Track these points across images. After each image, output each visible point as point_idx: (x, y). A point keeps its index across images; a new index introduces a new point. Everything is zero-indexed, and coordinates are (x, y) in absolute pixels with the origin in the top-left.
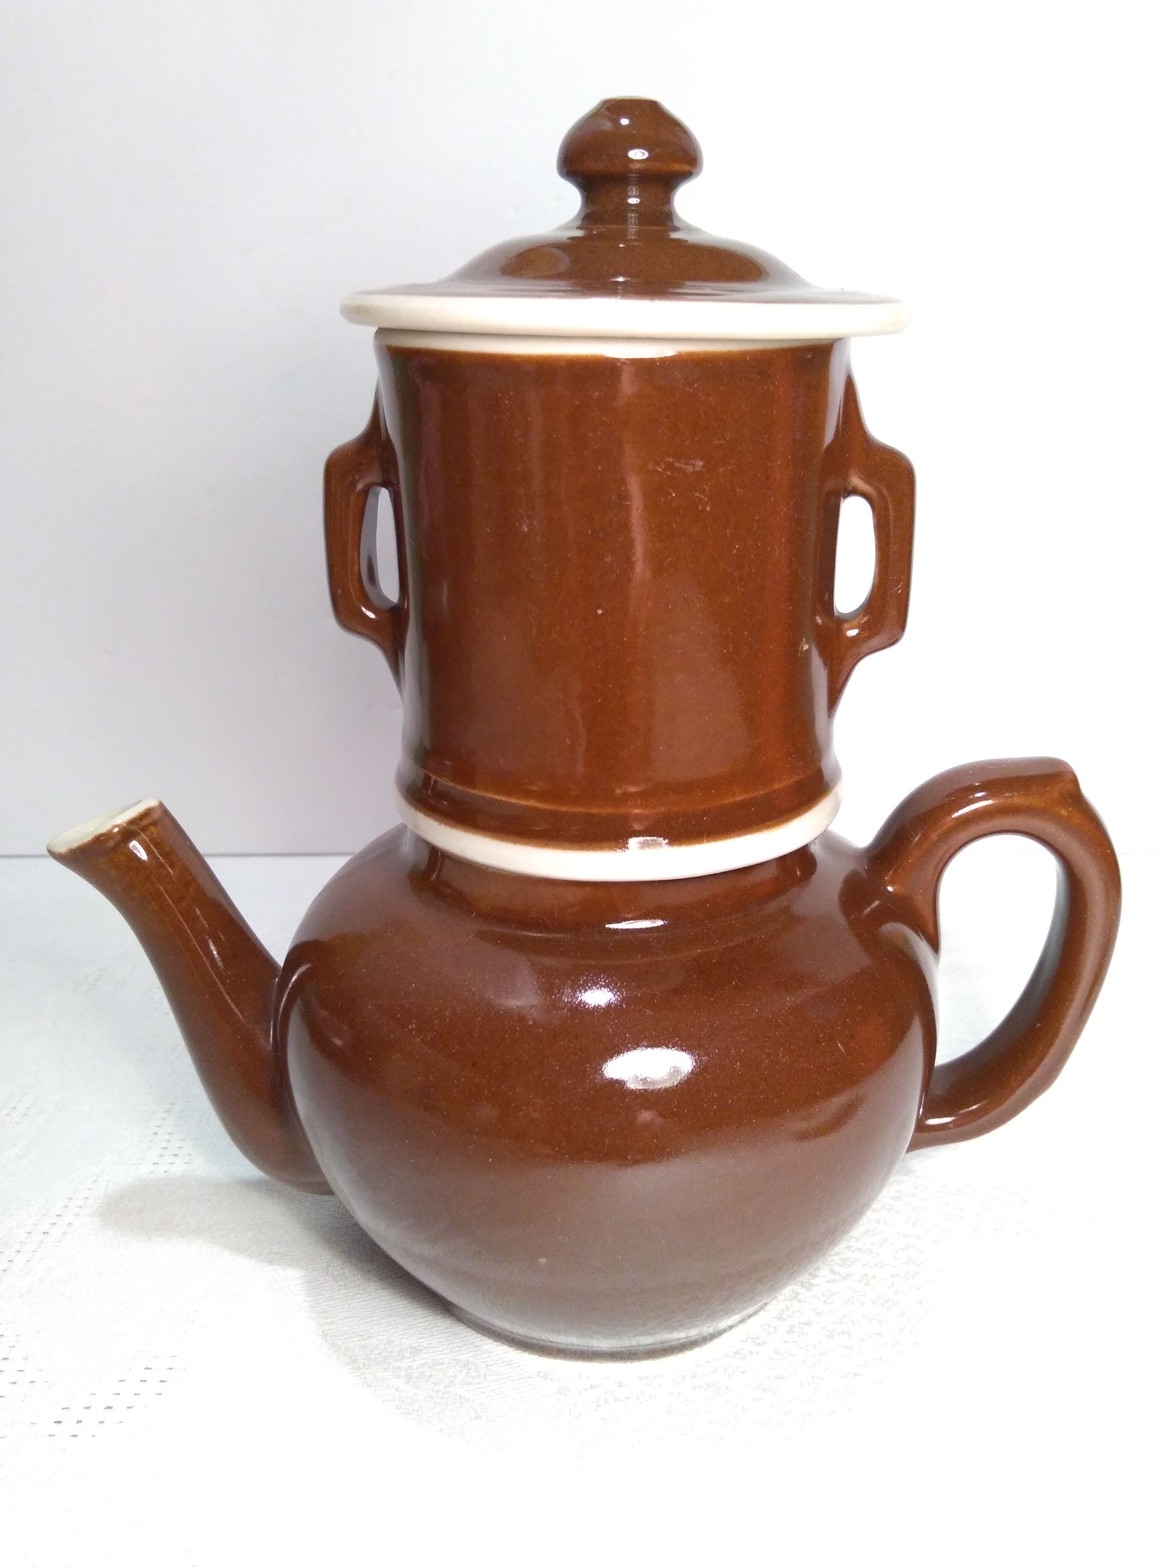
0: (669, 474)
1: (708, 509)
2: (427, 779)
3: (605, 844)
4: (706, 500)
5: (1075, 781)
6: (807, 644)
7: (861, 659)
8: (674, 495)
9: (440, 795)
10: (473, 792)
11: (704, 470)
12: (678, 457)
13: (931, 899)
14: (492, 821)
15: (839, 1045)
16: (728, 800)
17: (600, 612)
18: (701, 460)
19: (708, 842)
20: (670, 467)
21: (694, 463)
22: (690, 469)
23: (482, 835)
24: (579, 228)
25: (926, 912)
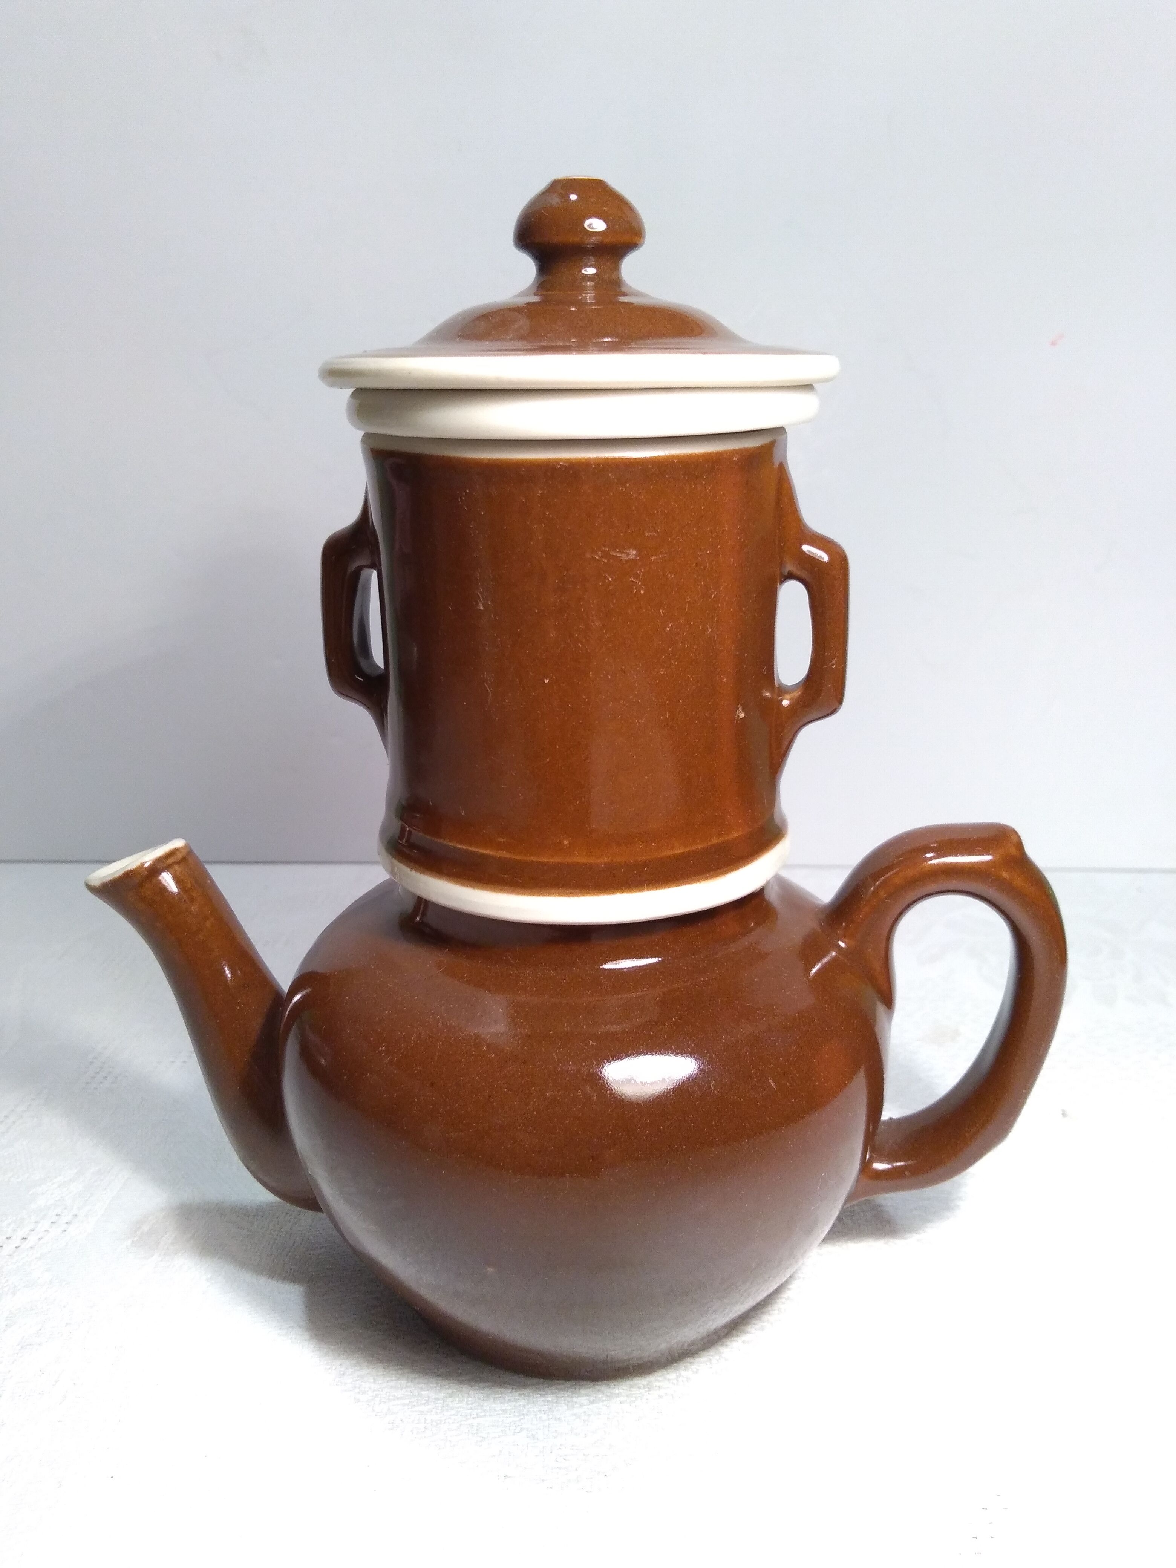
0: (606, 561)
1: (642, 592)
2: (403, 829)
3: (553, 891)
4: (640, 584)
5: (1020, 845)
6: (743, 712)
7: (802, 726)
8: (610, 579)
9: (412, 846)
10: (439, 841)
11: (638, 558)
12: (614, 547)
13: (883, 953)
14: (455, 868)
15: (770, 1081)
16: (668, 853)
17: (547, 681)
18: (635, 549)
19: (648, 890)
20: (606, 555)
21: (628, 552)
22: (624, 557)
23: (446, 880)
24: (535, 294)
25: (878, 966)
